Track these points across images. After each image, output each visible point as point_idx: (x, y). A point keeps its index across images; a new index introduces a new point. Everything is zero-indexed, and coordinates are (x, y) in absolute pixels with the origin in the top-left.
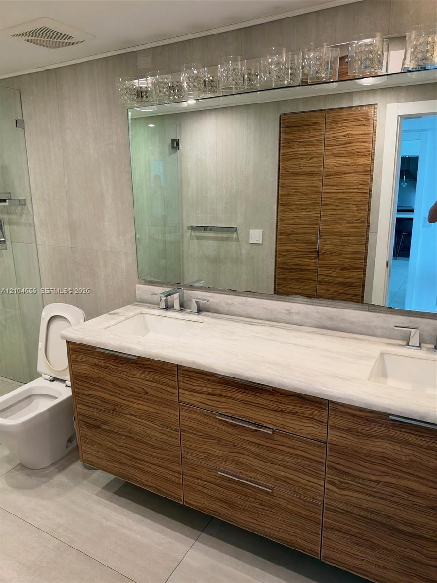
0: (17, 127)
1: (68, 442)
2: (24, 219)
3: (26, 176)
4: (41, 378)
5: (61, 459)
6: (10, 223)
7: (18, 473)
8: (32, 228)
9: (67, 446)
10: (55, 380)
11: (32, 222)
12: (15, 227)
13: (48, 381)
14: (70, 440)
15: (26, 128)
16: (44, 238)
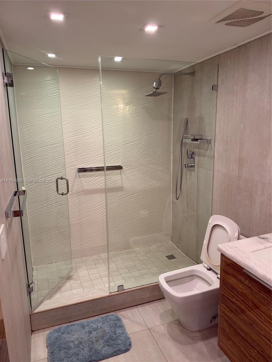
0: (213, 90)
1: (213, 318)
2: (208, 153)
3: (214, 124)
4: (202, 264)
5: (205, 329)
6: (199, 155)
7: (176, 326)
8: (213, 159)
9: (211, 321)
10: (210, 269)
11: (213, 155)
12: (202, 158)
13: (206, 269)
14: (214, 317)
15: (219, 90)
16: (219, 167)
